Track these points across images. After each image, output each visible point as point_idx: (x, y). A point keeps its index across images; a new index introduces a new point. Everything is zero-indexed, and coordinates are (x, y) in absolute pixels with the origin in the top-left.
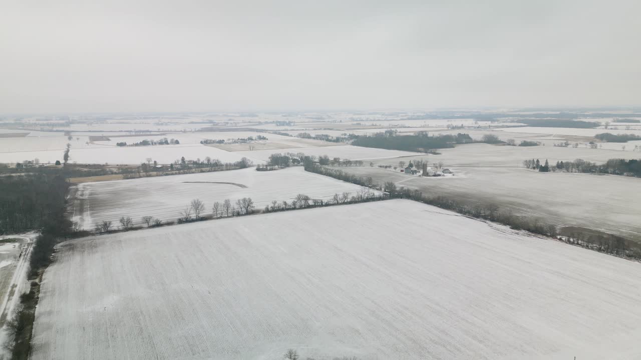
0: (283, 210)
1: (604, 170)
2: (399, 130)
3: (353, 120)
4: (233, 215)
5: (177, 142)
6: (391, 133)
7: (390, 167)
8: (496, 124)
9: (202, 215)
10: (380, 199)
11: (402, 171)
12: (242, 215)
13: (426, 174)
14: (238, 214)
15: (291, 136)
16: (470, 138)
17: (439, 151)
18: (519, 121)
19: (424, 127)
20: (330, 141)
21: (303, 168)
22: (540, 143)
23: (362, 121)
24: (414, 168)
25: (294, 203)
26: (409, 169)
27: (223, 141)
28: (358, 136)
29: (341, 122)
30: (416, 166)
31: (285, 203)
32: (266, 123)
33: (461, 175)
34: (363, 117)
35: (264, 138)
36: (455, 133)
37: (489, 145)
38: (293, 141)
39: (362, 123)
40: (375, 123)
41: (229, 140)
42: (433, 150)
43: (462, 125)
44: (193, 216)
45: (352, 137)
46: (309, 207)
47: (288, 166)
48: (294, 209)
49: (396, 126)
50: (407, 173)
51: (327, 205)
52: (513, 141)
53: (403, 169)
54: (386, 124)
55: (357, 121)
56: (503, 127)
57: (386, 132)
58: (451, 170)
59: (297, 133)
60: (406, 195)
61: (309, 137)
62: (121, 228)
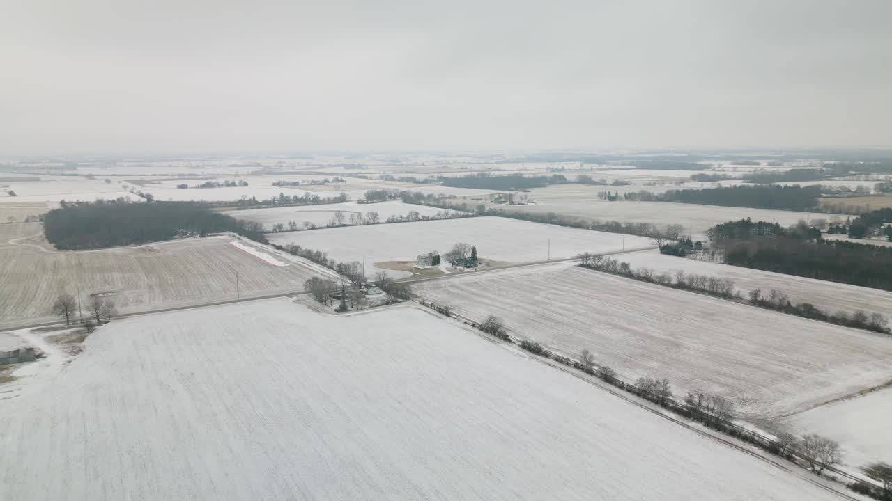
0: (400, 222)
1: (660, 199)
2: (492, 173)
3: (437, 163)
4: (364, 224)
5: (246, 184)
6: (483, 175)
7: (481, 200)
8: (604, 167)
9: (342, 223)
10: (472, 216)
11: (492, 202)
12: (371, 224)
13: (512, 203)
14: (368, 224)
15: (371, 179)
16: (565, 179)
17: (528, 190)
18: (630, 164)
19: (521, 170)
20: (418, 182)
21: (401, 202)
22: (631, 182)
23: (449, 164)
24: (503, 200)
25: (408, 217)
26: (498, 200)
27: (297, 183)
28: (448, 178)
29: (423, 164)
30: (505, 198)
31: (401, 217)
32: (330, 166)
33: (541, 204)
34: (450, 160)
35: (342, 181)
36: (550, 175)
37: (581, 185)
38: (377, 183)
39: (449, 166)
40: (464, 166)
41: (304, 182)
42: (523, 189)
43: (563, 168)
44: (337, 223)
45: (440, 179)
46: (419, 220)
47: (386, 200)
48: (408, 221)
49: (490, 169)
50: (496, 203)
51: (432, 219)
52: (605, 181)
53: (493, 200)
54: (478, 167)
55: (443, 164)
56: (609, 169)
57: (478, 174)
58: (534, 201)
59: (377, 176)
60: (493, 213)
61: (392, 179)
62: (289, 229)
